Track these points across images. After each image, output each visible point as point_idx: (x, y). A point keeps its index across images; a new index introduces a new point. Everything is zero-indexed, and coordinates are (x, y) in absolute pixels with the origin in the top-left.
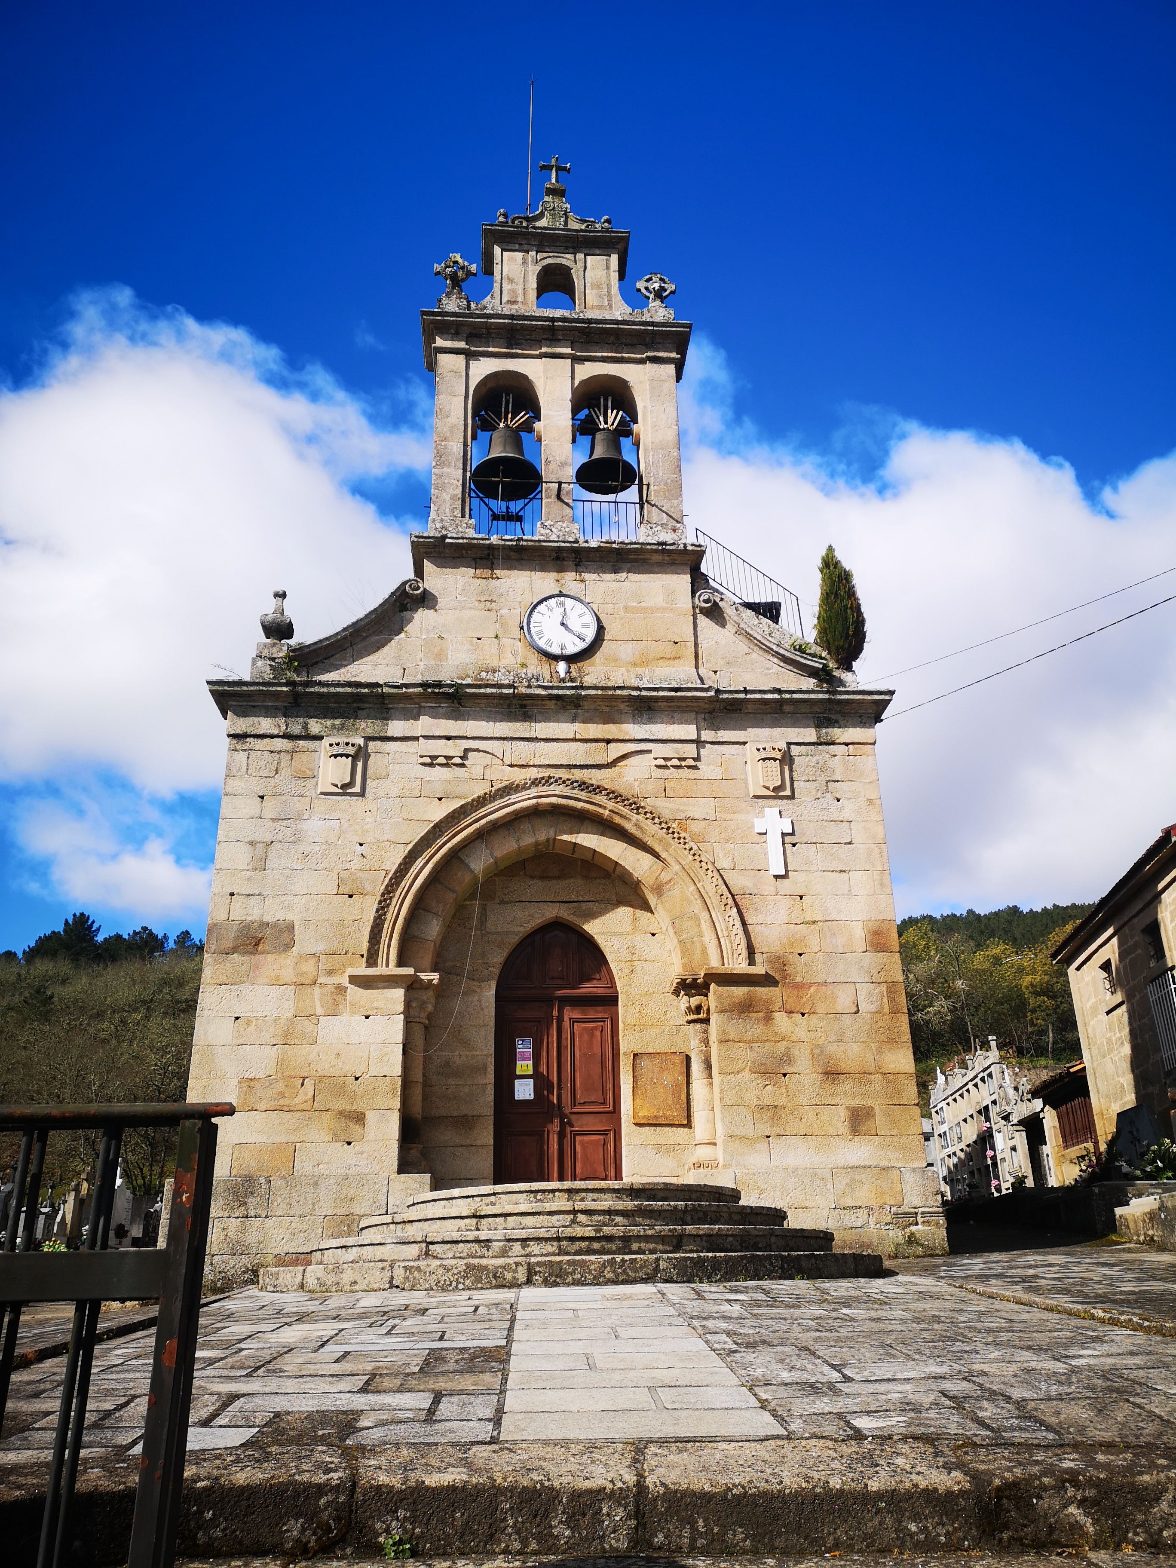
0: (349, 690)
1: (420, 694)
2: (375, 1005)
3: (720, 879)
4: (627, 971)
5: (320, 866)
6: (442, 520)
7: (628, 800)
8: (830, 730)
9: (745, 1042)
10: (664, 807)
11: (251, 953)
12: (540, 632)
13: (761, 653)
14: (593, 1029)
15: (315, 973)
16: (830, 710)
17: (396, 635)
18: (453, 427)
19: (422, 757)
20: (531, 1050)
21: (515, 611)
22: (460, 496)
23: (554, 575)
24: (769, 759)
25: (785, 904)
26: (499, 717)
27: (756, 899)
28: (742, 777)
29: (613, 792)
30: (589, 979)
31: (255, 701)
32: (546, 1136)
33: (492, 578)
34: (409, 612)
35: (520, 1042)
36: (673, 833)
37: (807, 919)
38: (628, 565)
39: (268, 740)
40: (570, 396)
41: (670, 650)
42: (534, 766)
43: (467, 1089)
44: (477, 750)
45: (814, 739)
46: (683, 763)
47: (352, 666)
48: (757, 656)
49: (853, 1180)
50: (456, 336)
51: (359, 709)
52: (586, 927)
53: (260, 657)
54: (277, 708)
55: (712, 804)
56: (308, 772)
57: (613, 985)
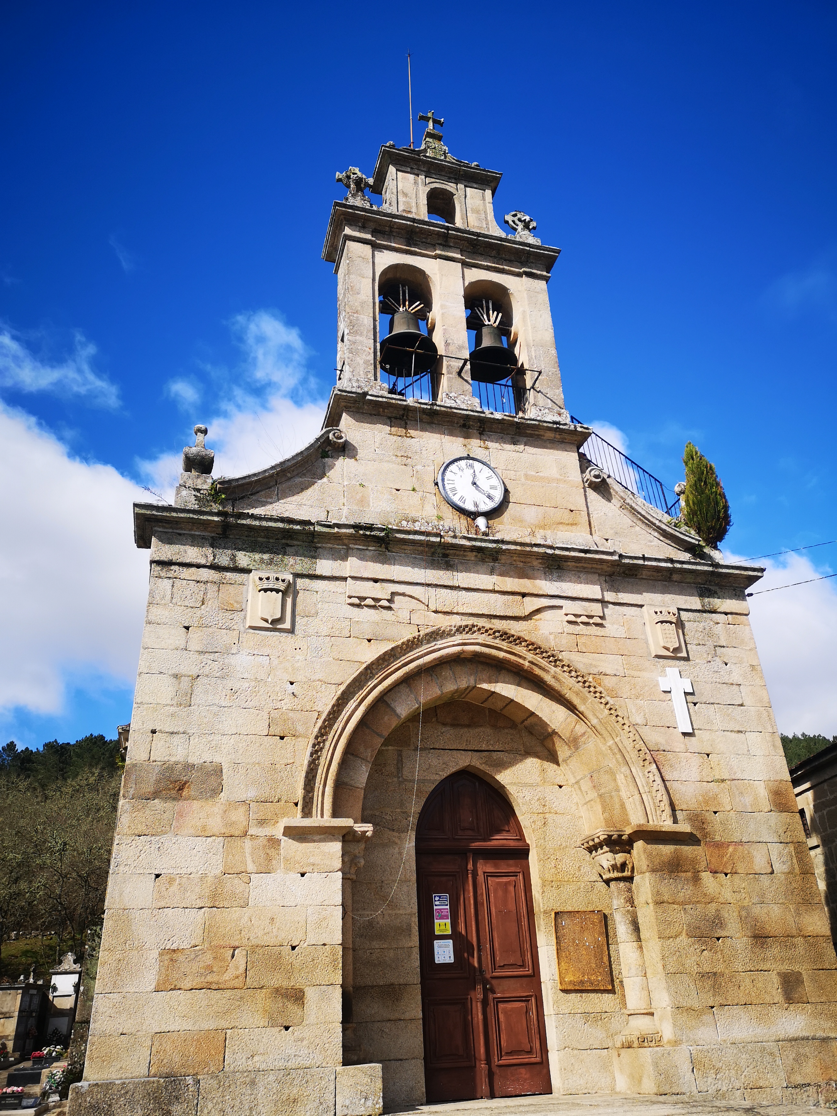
0: (280, 525)
1: (350, 536)
2: (312, 860)
3: (637, 735)
4: (540, 824)
5: (250, 704)
6: (358, 380)
7: (546, 652)
8: (711, 600)
9: (678, 904)
10: (579, 661)
11: (174, 799)
12: (454, 490)
13: (643, 526)
14: (507, 884)
15: (245, 823)
16: (710, 581)
17: (319, 479)
18: (363, 303)
19: (350, 597)
20: (448, 907)
21: (429, 468)
22: (372, 362)
23: (461, 440)
24: (666, 622)
25: (696, 761)
26: (423, 564)
27: (670, 755)
28: (643, 637)
29: (533, 644)
30: (499, 831)
31: (181, 529)
32: (469, 1004)
33: (407, 437)
34: (331, 459)
35: (437, 898)
36: (589, 687)
37: (717, 777)
38: (525, 439)
39: (193, 569)
40: (462, 293)
41: (567, 516)
42: (457, 614)
43: (392, 953)
44: (403, 595)
45: (699, 607)
46: (591, 621)
47: (277, 504)
48: (640, 529)
49: (798, 1054)
50: (363, 228)
51: (288, 545)
52: (498, 777)
53: (185, 486)
54: (203, 538)
55: (620, 661)
56: (235, 605)
57: (522, 838)
